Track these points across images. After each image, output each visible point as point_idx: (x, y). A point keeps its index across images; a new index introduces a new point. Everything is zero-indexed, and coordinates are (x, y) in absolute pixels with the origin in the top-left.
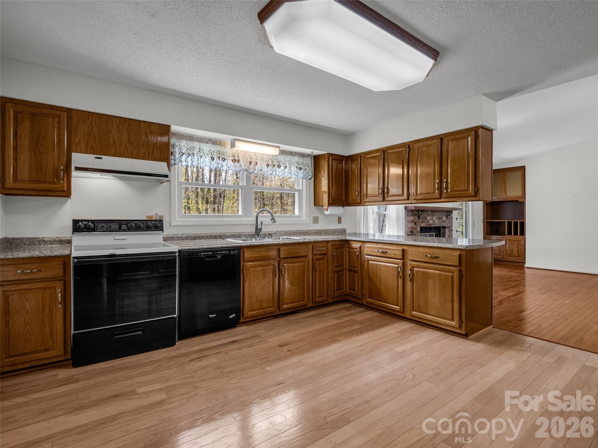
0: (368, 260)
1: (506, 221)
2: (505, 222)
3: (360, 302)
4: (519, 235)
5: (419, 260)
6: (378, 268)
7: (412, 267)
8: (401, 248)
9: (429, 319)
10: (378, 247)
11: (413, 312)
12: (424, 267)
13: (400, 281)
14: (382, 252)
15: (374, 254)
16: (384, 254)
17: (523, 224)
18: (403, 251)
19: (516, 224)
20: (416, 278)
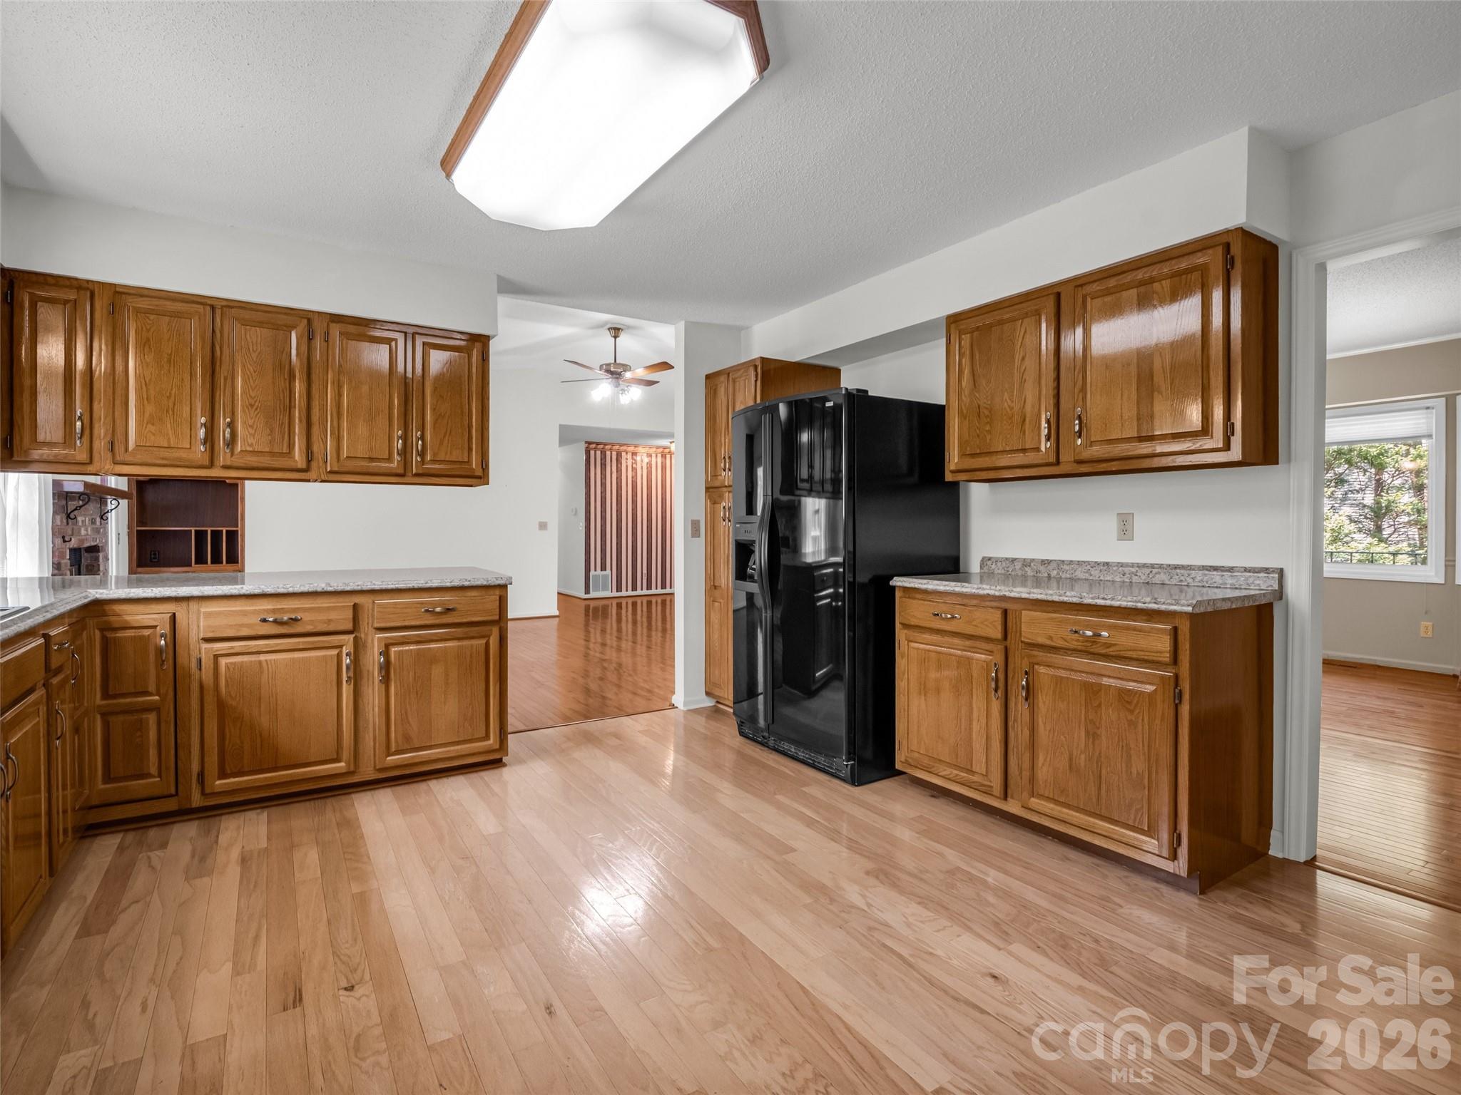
0: (216, 657)
1: (193, 529)
2: (191, 531)
3: (171, 805)
4: (224, 562)
5: (407, 623)
6: (262, 672)
7: (385, 645)
8: (349, 602)
9: (434, 757)
10: (264, 610)
11: (389, 758)
12: (418, 639)
13: (347, 690)
14: (275, 621)
15: (245, 632)
16: (286, 629)
17: (233, 537)
18: (355, 606)
19: (217, 535)
20: (398, 671)
